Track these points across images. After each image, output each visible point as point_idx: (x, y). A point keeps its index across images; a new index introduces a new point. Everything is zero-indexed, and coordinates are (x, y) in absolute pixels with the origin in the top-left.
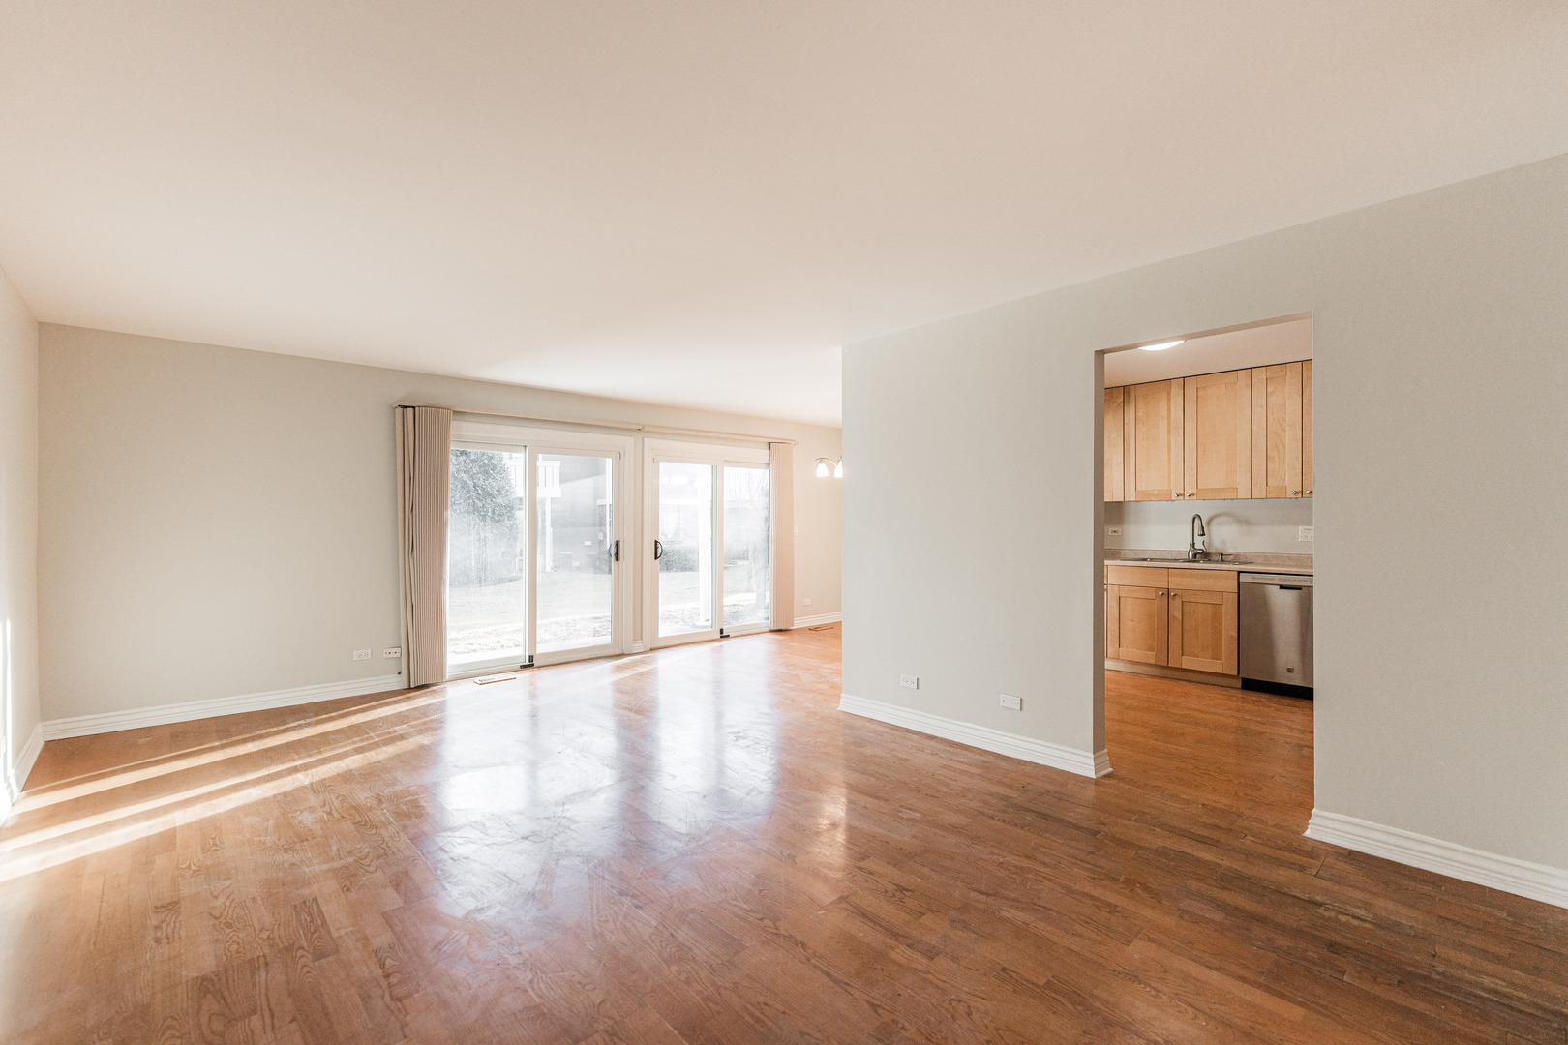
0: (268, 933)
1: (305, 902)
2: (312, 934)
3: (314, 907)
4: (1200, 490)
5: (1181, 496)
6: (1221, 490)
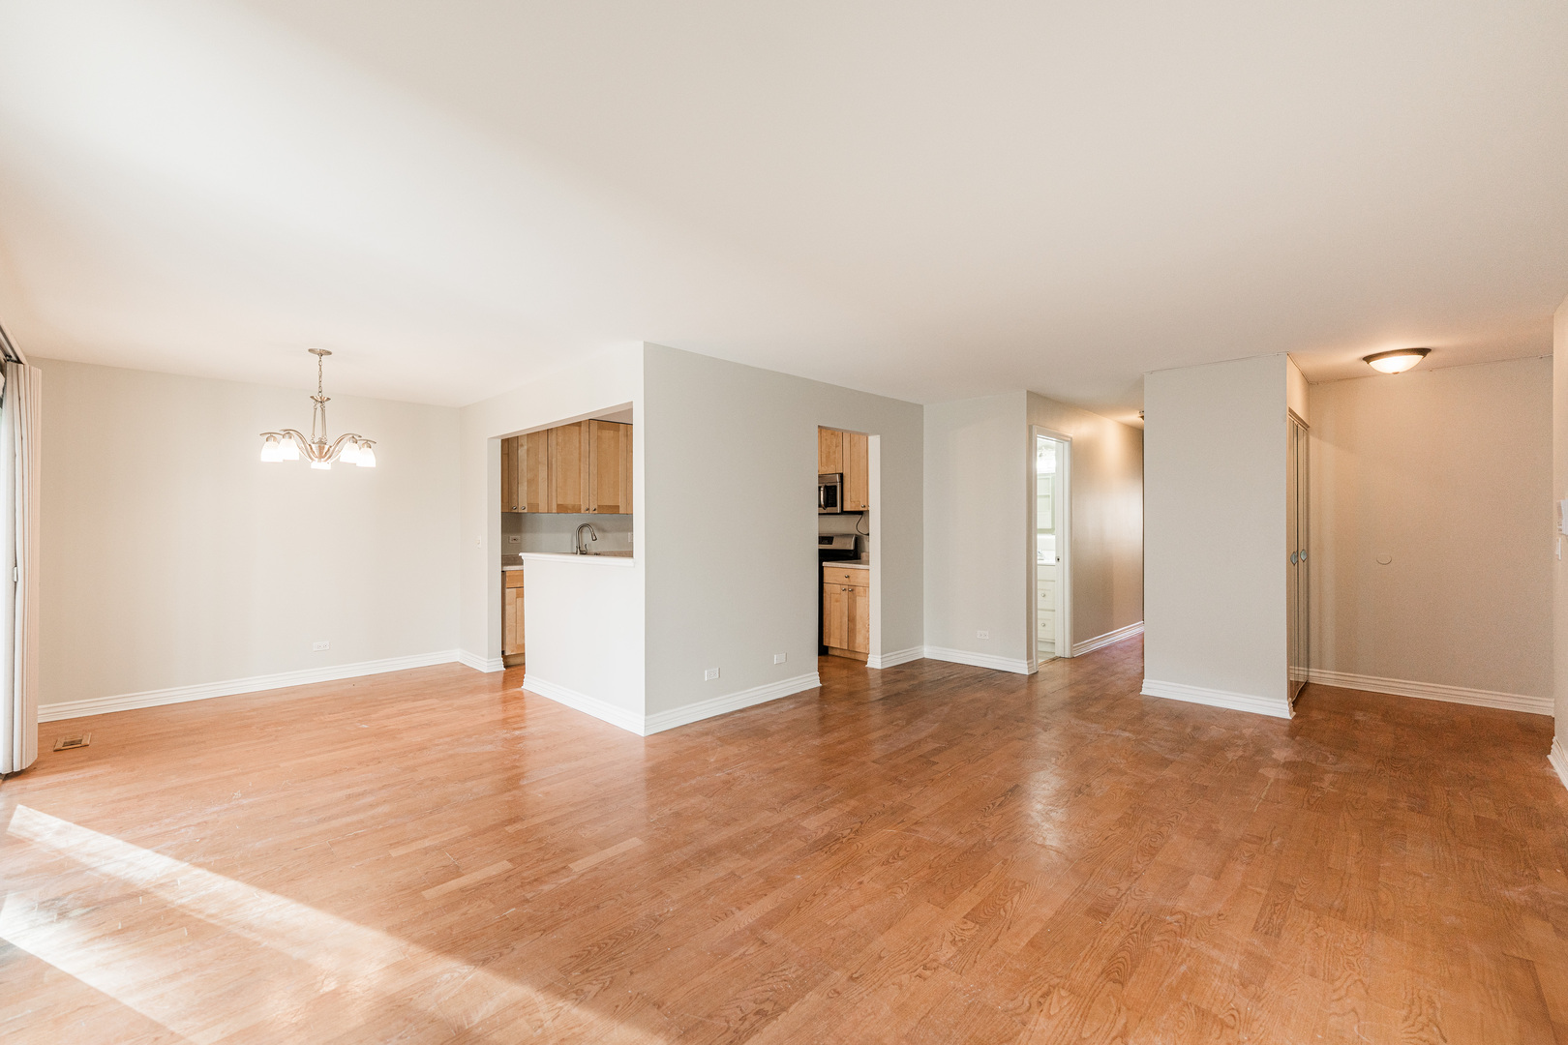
0: (1316, 930)
1: (1266, 933)
2: (1282, 904)
3: (1261, 923)
4: (599, 506)
5: (588, 509)
6: (610, 506)
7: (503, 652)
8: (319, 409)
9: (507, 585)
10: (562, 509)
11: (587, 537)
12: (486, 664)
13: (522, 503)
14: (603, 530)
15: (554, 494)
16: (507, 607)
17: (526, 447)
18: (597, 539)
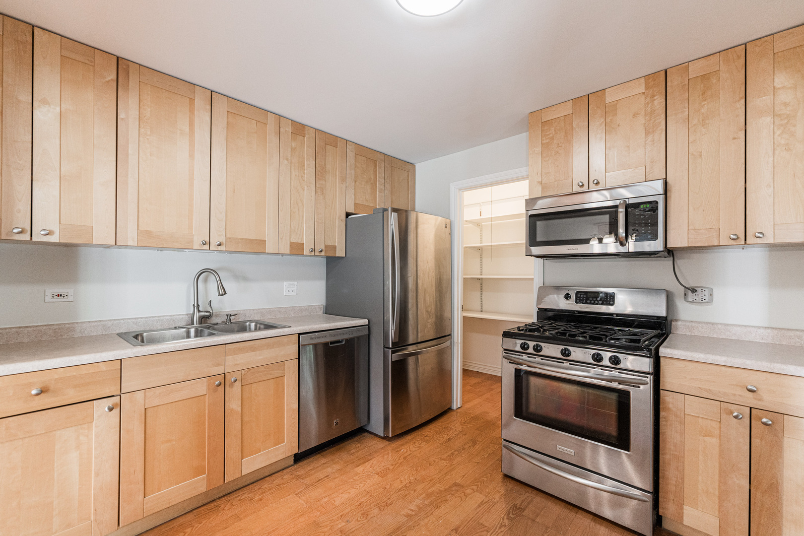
18: (225, 293)
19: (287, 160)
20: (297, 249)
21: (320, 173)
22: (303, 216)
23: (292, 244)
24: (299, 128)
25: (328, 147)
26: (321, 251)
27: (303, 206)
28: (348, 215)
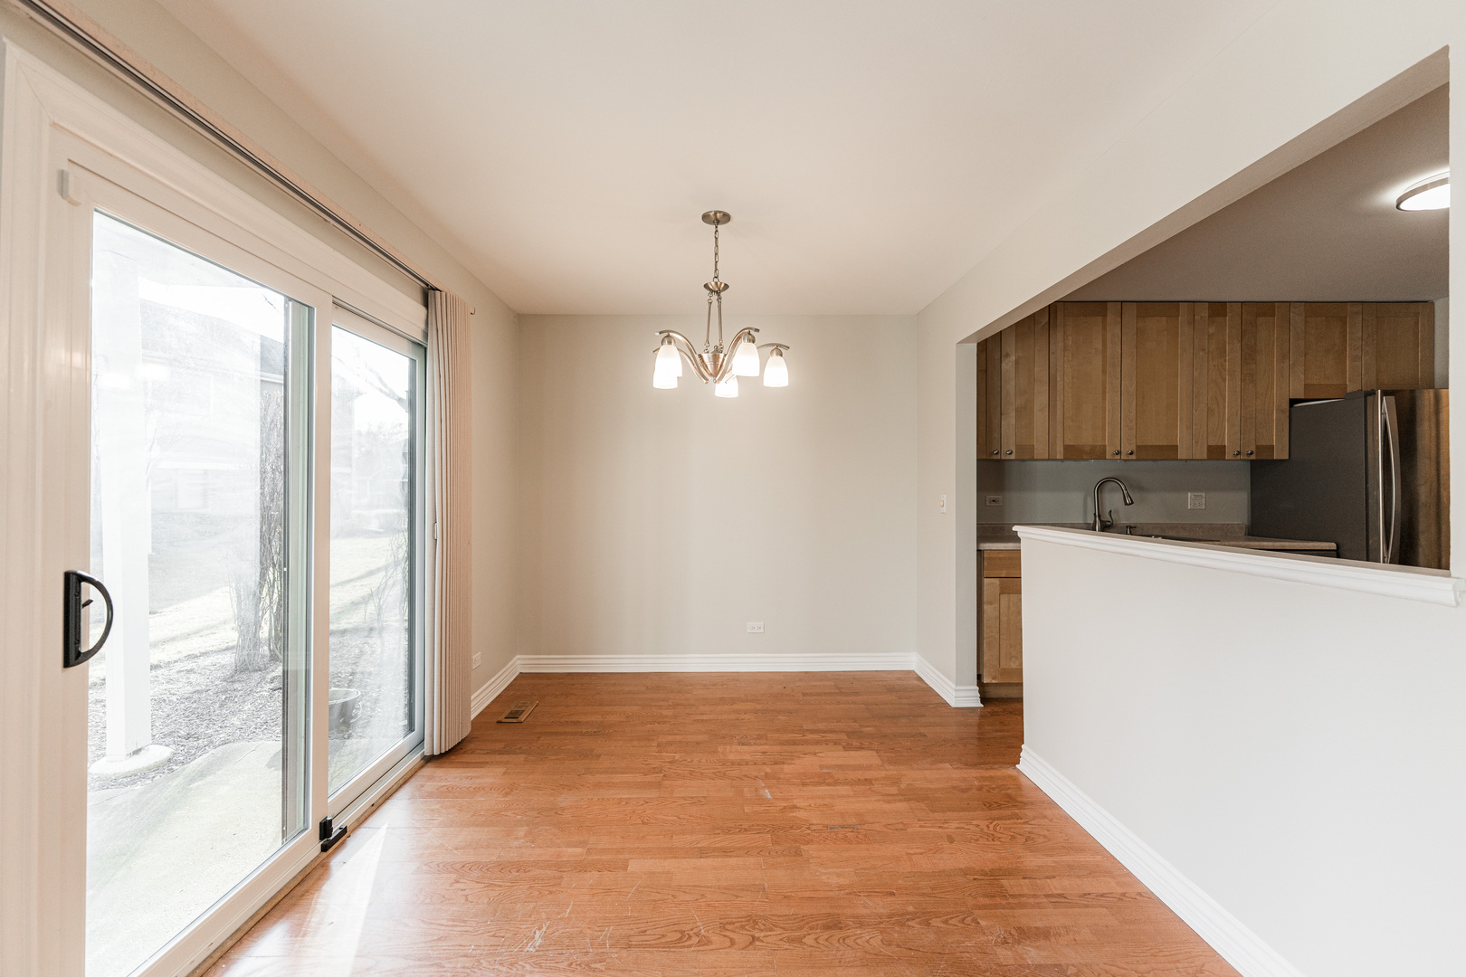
4: (1138, 447)
5: (1119, 453)
6: (1160, 447)
7: (979, 677)
8: (715, 304)
9: (986, 573)
10: (1073, 453)
11: (1113, 500)
12: (954, 693)
13: (1009, 444)
14: (1141, 489)
15: (1059, 428)
16: (986, 607)
17: (1013, 358)
18: (1133, 503)
19: (1203, 350)
20: (1216, 452)
21: (1249, 355)
22: (1224, 412)
23: (1209, 448)
24: (1218, 309)
25: (1261, 320)
26: (1252, 453)
27: (1225, 400)
28: (1293, 402)
